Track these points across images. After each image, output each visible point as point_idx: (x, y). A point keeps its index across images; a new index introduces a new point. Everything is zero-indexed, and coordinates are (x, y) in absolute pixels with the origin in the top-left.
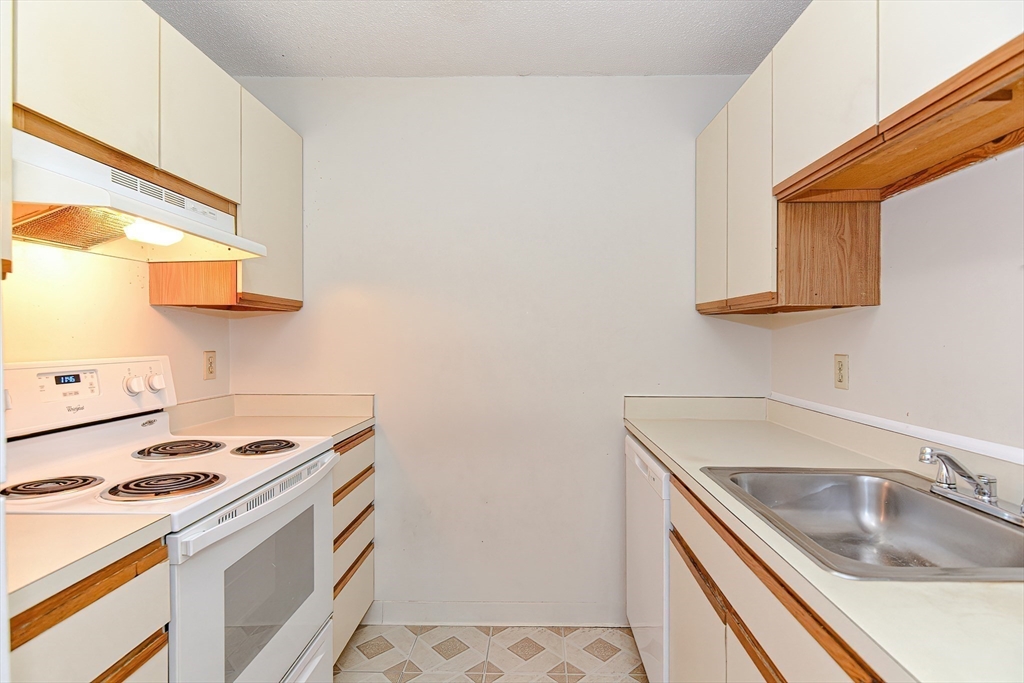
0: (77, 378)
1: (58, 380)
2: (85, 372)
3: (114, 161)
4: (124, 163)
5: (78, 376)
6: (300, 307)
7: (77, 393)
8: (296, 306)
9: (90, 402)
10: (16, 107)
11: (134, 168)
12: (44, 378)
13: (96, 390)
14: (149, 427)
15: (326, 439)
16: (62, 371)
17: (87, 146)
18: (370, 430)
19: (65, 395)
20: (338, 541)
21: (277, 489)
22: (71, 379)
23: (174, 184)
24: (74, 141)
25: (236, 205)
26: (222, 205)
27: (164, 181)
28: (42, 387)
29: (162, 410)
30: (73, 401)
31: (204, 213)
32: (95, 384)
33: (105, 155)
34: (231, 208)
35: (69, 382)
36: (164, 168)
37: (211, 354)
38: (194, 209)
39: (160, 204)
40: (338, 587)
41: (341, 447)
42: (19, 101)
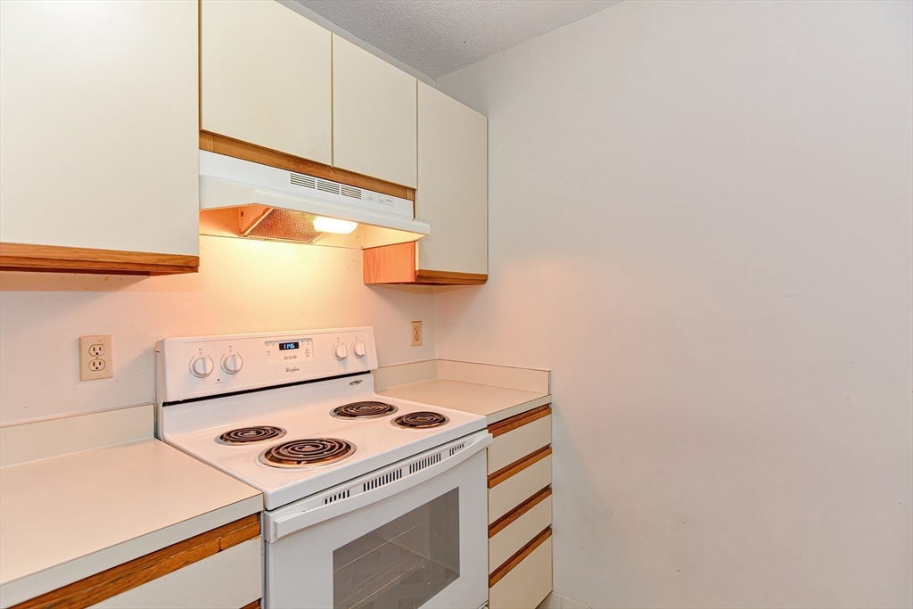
0: (296, 345)
1: (282, 347)
2: (303, 340)
3: (292, 165)
4: (301, 167)
5: (297, 343)
6: (486, 280)
7: (295, 357)
8: (482, 280)
9: (304, 364)
10: (203, 133)
11: (311, 169)
12: (270, 345)
13: (311, 355)
14: (355, 386)
15: (479, 418)
16: (285, 340)
17: (267, 157)
18: (546, 409)
19: (286, 358)
20: (494, 528)
21: (406, 470)
22: (292, 346)
23: (350, 179)
24: (256, 154)
25: (414, 190)
26: (400, 191)
27: (340, 177)
28: (269, 352)
29: (368, 372)
30: (291, 364)
31: (381, 201)
32: (310, 350)
33: (284, 162)
34: (409, 194)
35: (290, 348)
36: (336, 165)
37: (417, 324)
38: (370, 199)
39: (339, 198)
40: (494, 577)
41: (497, 428)
42: (204, 128)
